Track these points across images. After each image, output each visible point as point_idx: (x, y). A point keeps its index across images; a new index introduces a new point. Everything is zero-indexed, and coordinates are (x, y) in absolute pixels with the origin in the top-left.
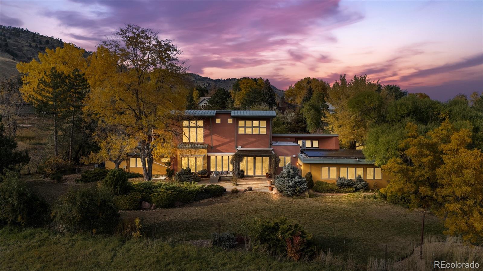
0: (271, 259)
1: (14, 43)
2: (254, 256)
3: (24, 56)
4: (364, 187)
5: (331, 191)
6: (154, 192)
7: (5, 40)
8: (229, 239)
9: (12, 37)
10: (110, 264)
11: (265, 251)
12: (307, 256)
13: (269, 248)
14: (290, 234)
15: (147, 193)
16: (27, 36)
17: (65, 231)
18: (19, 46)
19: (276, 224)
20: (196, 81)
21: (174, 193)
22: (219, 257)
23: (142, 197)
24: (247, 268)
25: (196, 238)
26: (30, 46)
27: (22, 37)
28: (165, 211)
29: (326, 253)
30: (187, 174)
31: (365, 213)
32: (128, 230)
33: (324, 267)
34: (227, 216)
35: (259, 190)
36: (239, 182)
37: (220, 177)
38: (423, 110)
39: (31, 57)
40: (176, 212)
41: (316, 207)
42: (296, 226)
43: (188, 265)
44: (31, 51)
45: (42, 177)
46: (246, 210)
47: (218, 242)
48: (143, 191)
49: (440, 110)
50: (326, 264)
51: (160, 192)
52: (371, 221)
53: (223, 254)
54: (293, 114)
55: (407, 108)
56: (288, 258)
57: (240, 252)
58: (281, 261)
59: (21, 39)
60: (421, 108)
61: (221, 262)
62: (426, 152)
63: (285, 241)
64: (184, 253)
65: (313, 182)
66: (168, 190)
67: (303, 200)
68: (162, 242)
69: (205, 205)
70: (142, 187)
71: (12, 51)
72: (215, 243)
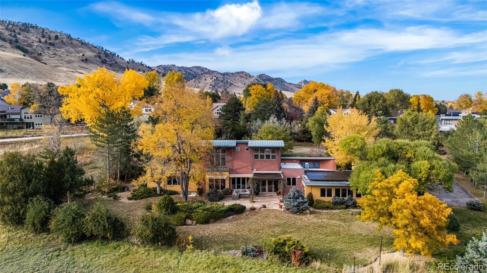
0: (281, 265)
1: (24, 39)
2: (270, 263)
3: (35, 52)
4: (353, 205)
5: (327, 208)
6: (194, 212)
7: (15, 36)
8: (253, 250)
9: (22, 33)
10: (178, 267)
11: (277, 259)
12: (304, 263)
13: (280, 258)
14: (294, 248)
15: (189, 212)
16: (36, 31)
17: (139, 243)
18: (29, 42)
19: (285, 241)
20: (204, 75)
21: (209, 213)
22: (247, 263)
23: (186, 216)
24: (265, 271)
25: (229, 249)
26: (40, 42)
27: (31, 33)
28: (203, 226)
29: (317, 261)
30: (214, 194)
31: (350, 228)
32: (184, 244)
33: (315, 270)
34: (249, 231)
35: (271, 207)
36: (256, 199)
37: (240, 195)
38: (395, 151)
39: (41, 53)
40: (211, 227)
41: (314, 223)
42: (298, 242)
43: (228, 269)
44: (41, 47)
45: (99, 195)
46: (262, 226)
47: (245, 253)
48: (186, 211)
49: (407, 151)
50: (317, 269)
51: (199, 212)
52: (353, 235)
53: (250, 261)
54: (300, 125)
55: (382, 151)
56: (292, 264)
57: (261, 260)
58: (287, 266)
59: (31, 35)
60: (393, 150)
61: (249, 267)
62: (386, 193)
63: (290, 253)
64: (224, 260)
65: (313, 201)
66: (204, 211)
67: (305, 216)
68: (208, 252)
69: (231, 221)
70: (185, 208)
71: (22, 47)
72: (244, 254)
